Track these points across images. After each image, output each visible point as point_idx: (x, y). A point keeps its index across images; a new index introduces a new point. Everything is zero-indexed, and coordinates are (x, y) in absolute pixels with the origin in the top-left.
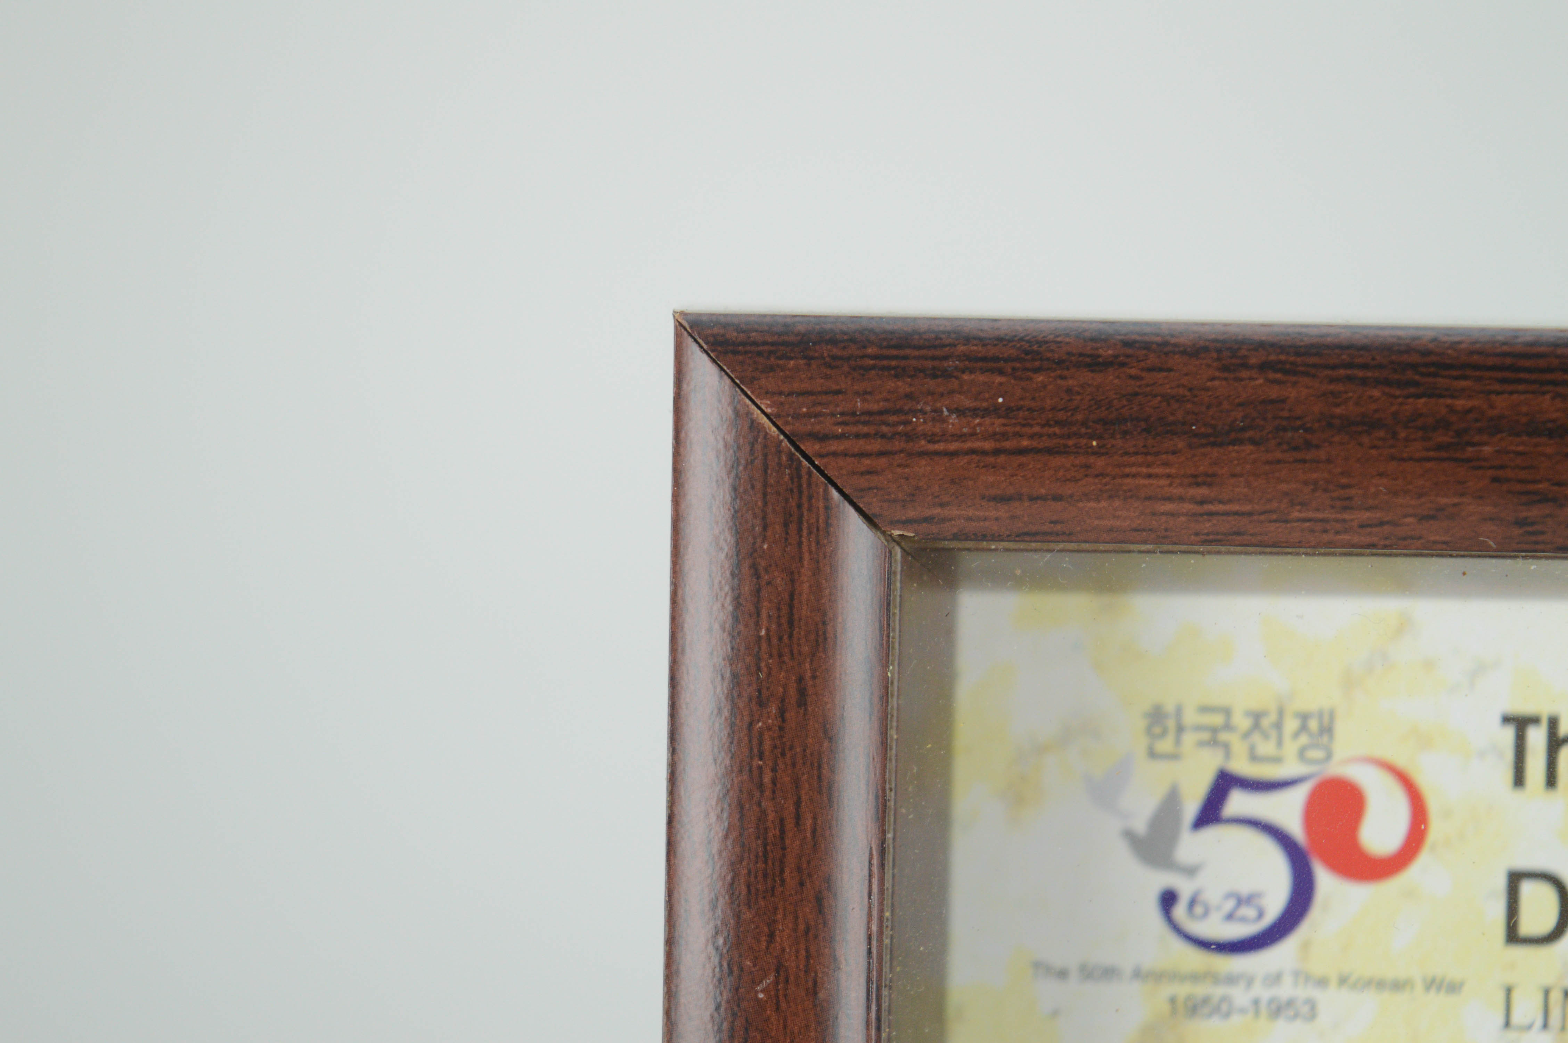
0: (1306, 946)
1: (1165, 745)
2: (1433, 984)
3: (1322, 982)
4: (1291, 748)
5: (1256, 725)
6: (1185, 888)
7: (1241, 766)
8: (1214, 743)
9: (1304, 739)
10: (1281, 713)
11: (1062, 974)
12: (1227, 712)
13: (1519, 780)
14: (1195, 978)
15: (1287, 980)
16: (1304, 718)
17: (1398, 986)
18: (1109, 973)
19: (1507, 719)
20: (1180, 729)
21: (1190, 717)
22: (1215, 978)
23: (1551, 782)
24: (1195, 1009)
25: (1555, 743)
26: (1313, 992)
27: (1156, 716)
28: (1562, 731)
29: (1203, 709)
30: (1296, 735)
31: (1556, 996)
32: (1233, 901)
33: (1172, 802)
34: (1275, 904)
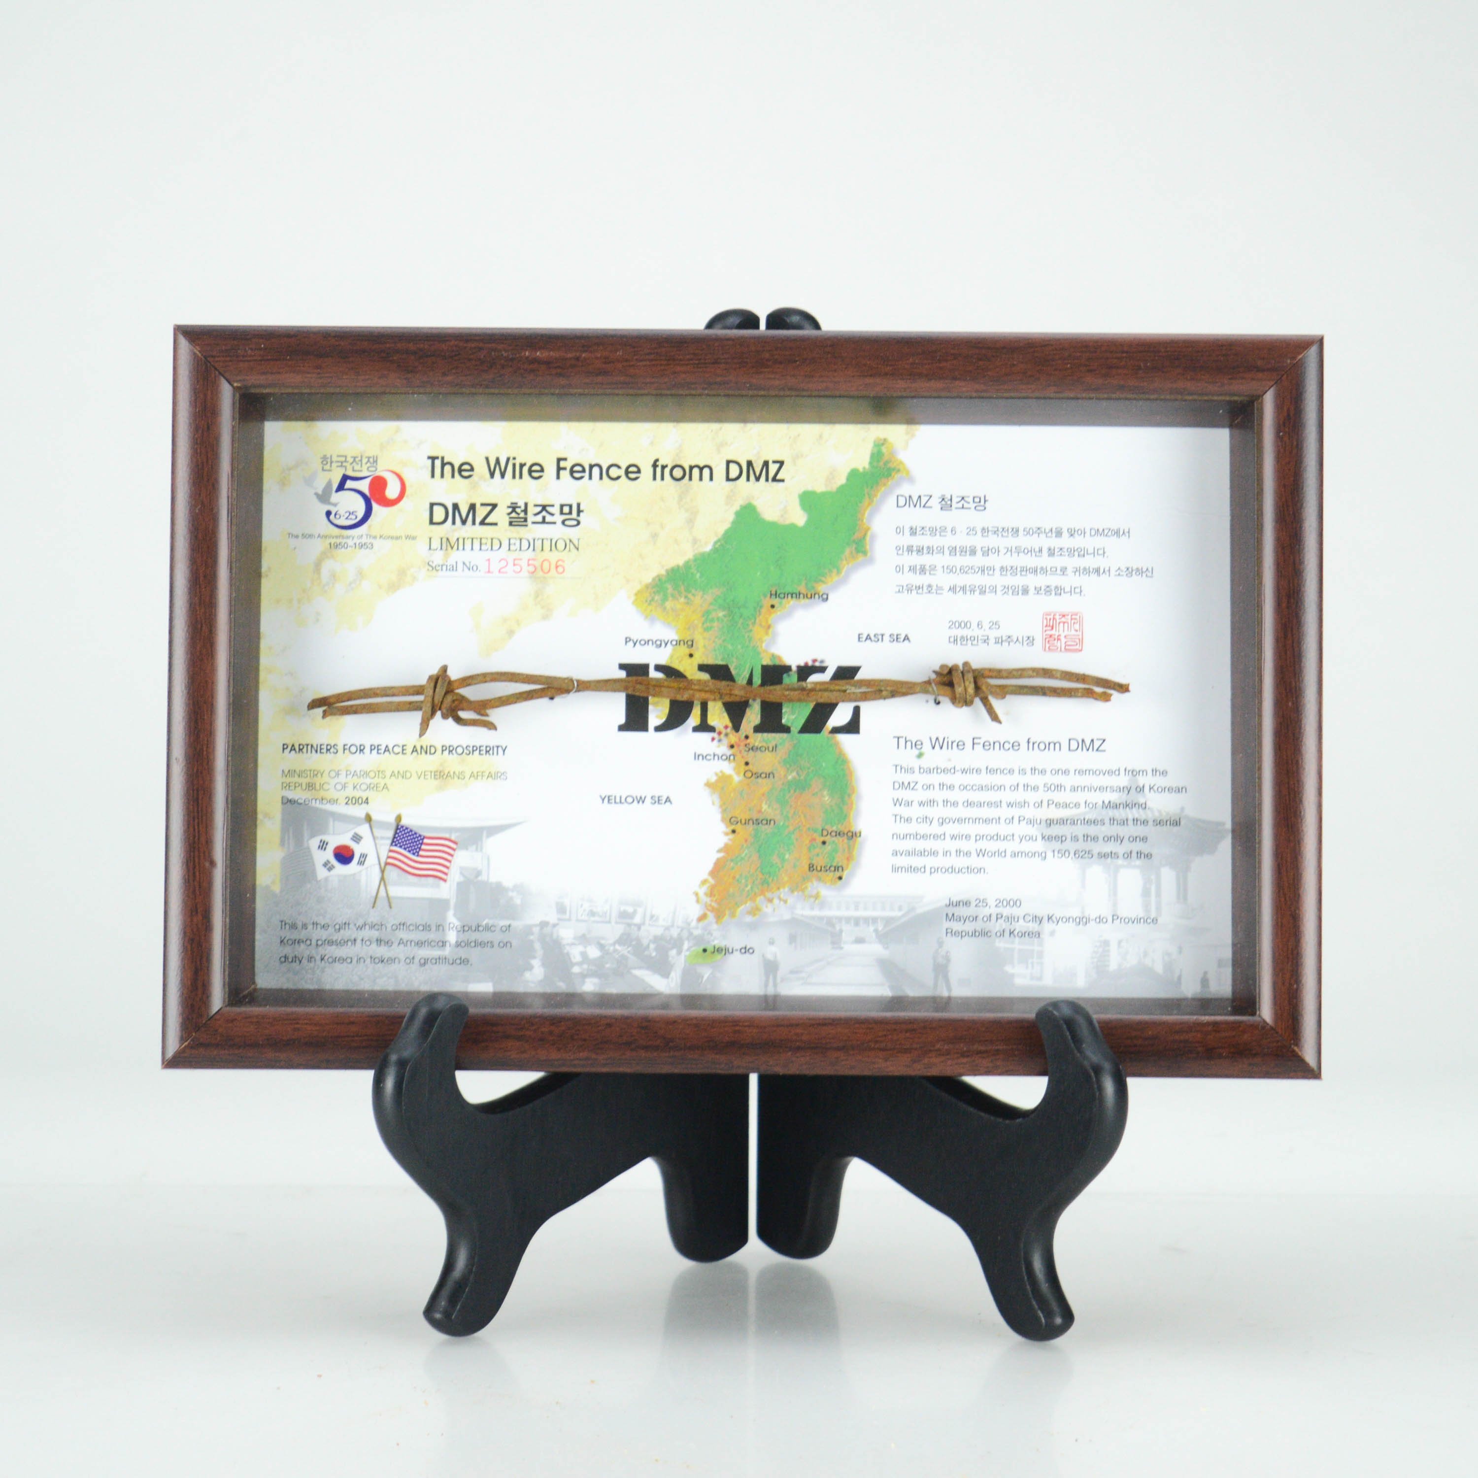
0: (370, 527)
1: (327, 467)
2: (407, 537)
3: (375, 537)
4: (365, 467)
5: (354, 460)
6: (333, 510)
7: (350, 473)
8: (341, 466)
9: (369, 464)
10: (361, 456)
11: (297, 537)
12: (346, 457)
13: (433, 476)
14: (337, 537)
15: (365, 537)
16: (369, 458)
17: (397, 538)
18: (311, 536)
19: (429, 458)
20: (331, 462)
21: (335, 459)
22: (343, 537)
23: (442, 476)
24: (337, 546)
25: (443, 465)
26: (372, 540)
27: (324, 458)
28: (446, 461)
29: (338, 456)
30: (366, 463)
31: (444, 540)
32: (348, 514)
33: (329, 484)
34: (361, 514)
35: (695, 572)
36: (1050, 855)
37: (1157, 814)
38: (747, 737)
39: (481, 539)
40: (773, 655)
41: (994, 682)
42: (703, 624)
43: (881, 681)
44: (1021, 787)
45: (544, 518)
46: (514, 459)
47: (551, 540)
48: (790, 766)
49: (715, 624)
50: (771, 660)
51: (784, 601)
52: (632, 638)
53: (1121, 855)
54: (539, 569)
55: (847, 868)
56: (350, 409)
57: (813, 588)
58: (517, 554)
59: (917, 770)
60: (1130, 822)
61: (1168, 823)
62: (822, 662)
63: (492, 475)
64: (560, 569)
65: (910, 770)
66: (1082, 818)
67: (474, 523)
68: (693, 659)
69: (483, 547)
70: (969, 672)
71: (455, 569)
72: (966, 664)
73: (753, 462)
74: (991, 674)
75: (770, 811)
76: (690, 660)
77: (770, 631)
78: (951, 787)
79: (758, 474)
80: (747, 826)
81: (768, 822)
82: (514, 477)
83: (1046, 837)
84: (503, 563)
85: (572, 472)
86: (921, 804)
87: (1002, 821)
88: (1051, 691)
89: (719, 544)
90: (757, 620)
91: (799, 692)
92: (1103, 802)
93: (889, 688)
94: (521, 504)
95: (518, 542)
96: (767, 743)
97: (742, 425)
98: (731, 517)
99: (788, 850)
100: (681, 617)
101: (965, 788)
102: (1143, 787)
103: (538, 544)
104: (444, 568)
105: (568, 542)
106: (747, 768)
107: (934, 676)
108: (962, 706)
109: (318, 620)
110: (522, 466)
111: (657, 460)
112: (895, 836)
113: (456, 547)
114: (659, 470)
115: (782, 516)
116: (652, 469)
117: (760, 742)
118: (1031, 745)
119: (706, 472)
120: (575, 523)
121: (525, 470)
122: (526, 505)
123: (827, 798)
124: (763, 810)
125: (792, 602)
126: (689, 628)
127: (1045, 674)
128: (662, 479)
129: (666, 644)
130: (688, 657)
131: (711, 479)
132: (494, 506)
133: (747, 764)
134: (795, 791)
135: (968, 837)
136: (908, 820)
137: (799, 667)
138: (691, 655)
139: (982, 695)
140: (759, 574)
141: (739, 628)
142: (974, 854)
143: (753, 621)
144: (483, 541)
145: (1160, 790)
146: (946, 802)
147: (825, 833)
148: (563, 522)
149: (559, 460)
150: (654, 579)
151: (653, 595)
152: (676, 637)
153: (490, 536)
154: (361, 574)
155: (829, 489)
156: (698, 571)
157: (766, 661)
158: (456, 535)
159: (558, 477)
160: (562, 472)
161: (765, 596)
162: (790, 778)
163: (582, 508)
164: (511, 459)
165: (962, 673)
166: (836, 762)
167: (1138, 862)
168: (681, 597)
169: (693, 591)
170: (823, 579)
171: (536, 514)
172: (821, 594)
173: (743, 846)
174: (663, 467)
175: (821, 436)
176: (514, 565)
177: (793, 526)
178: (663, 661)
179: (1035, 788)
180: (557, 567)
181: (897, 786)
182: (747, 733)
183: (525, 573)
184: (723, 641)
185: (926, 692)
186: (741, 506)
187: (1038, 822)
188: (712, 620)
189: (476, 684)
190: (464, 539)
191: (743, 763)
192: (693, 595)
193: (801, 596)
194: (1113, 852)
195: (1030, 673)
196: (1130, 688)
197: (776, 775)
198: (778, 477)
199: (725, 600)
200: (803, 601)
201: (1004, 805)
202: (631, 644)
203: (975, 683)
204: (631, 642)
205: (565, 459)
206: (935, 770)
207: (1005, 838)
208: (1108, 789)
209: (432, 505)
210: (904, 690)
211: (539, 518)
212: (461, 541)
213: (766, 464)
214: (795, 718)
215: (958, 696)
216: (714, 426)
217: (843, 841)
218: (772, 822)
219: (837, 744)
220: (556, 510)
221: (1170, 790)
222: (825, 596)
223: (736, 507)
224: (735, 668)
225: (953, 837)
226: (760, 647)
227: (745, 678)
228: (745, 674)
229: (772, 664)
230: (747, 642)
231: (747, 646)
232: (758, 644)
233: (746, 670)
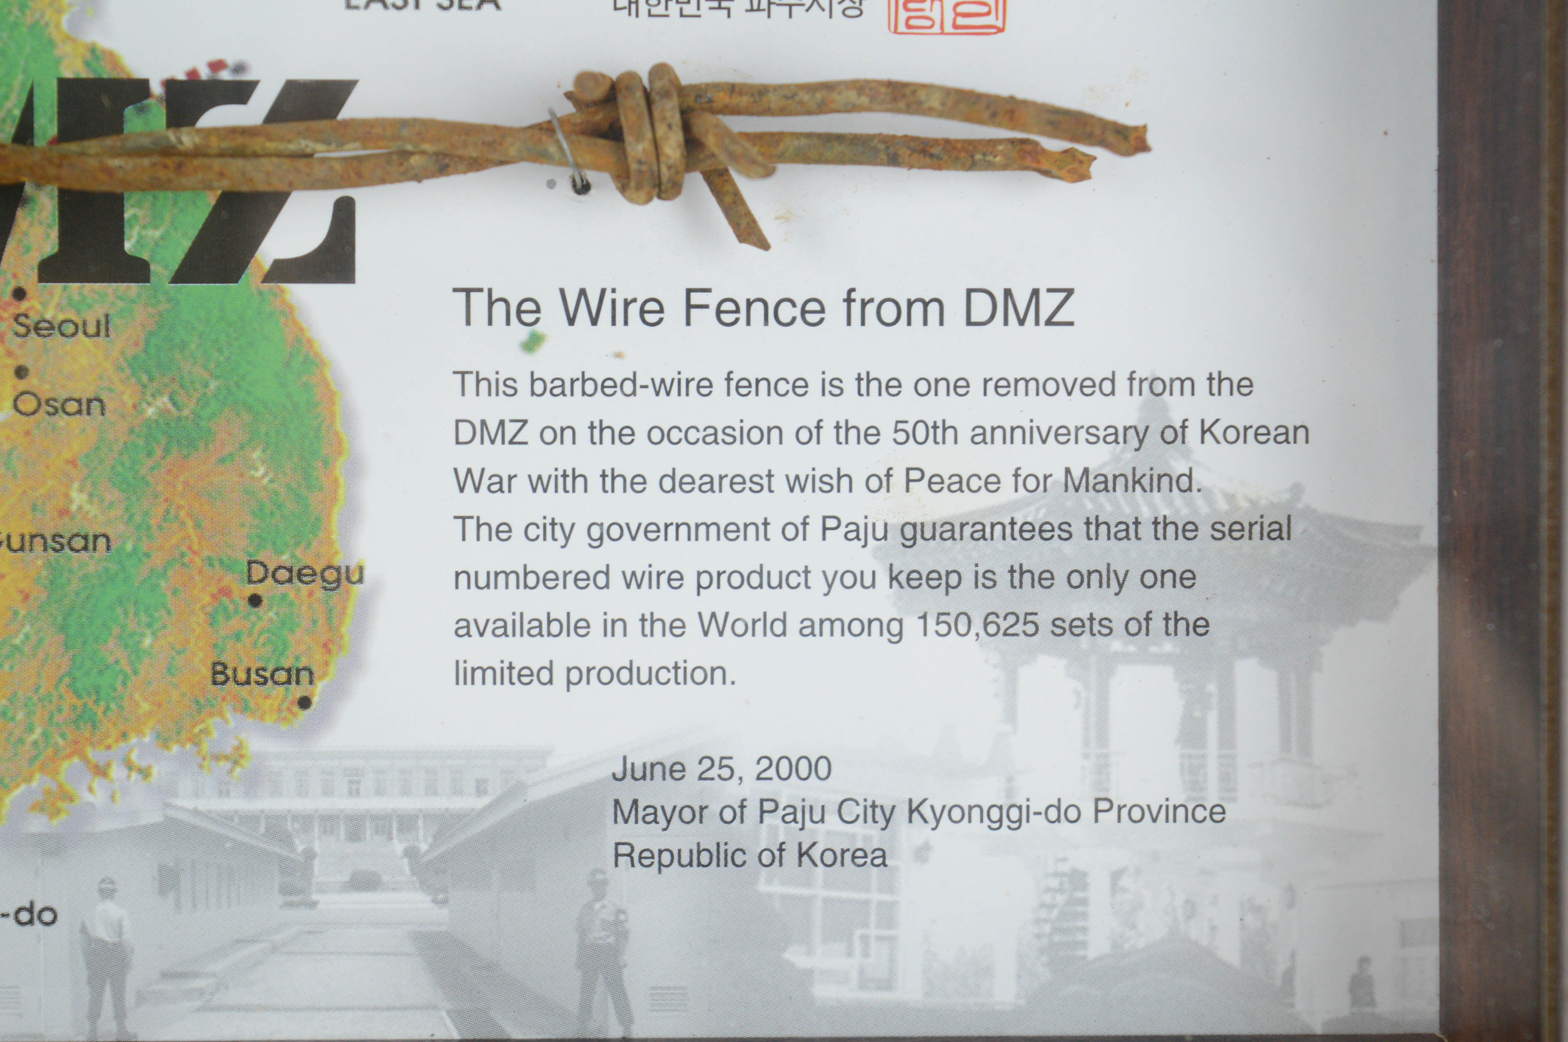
36: (912, 625)
37: (1222, 505)
38: (19, 294)
40: (93, 50)
41: (738, 124)
43: (404, 123)
44: (828, 433)
48: (151, 379)
50: (87, 64)
53: (1118, 626)
55: (325, 674)
59: (523, 385)
60: (1146, 530)
61: (1256, 529)
62: (240, 68)
65: (509, 387)
66: (1007, 521)
70: (666, 94)
72: (661, 71)
74: (736, 100)
75: (93, 510)
78: (625, 435)
80: (26, 555)
81: (89, 542)
83: (903, 578)
86: (538, 484)
87: (774, 531)
88: (914, 151)
92: (1068, 471)
93: (426, 147)
96: (78, 312)
99: (149, 625)
101: (666, 435)
102: (1184, 427)
106: (22, 385)
107: (567, 108)
108: (649, 200)
112: (463, 578)
117: (59, 307)
118: (856, 307)
123: (262, 471)
124: (74, 508)
127: (895, 100)
133: (21, 372)
134: (167, 451)
135: (675, 579)
136: (502, 532)
137: (170, 85)
139: (708, 165)
142: (694, 628)
145: (1231, 435)
146: (609, 478)
147: (258, 572)
157: (73, 68)
162: (150, 411)
165: (647, 96)
166: (287, 364)
167: (1169, 646)
173: (16, 613)
179: (870, 435)
181: (466, 432)
182: (22, 284)
185: (540, 157)
187: (880, 534)
191: (10, 373)
194: (1098, 616)
195: (852, 96)
196: (1151, 138)
197: (109, 405)
201: (779, 483)
203: (687, 128)
206: (578, 385)
207: (784, 581)
208: (1082, 434)
210: (472, 152)
214: (162, 238)
215: (634, 166)
217: (311, 594)
218: (102, 541)
219: (288, 311)
221: (1262, 434)
225: (632, 580)
226: (52, 28)
227: (9, 121)
228: (9, 111)
229: (91, 76)
230: (16, 12)
231: (16, 25)
232: (47, 18)
233: (13, 97)
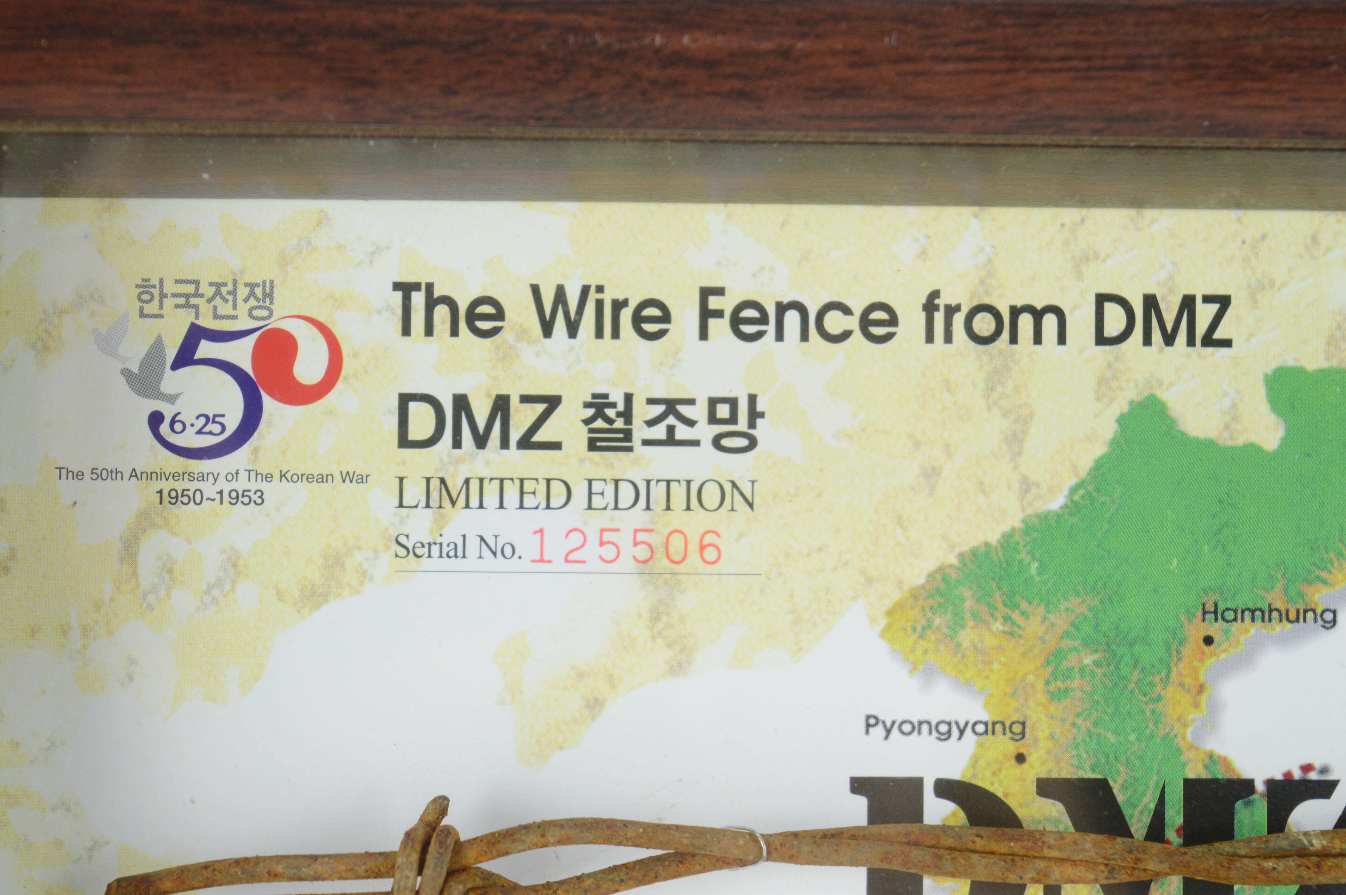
0: (256, 451)
1: (152, 308)
2: (347, 477)
3: (268, 478)
4: (243, 309)
5: (218, 293)
6: (168, 411)
7: (207, 322)
8: (187, 306)
9: (252, 302)
10: (235, 282)
11: (79, 476)
12: (197, 283)
13: (406, 331)
14: (175, 476)
15: (243, 475)
16: (252, 286)
17: (322, 479)
18: (114, 474)
19: (397, 286)
20: (163, 296)
21: (169, 288)
22: (191, 477)
23: (429, 331)
24: (176, 498)
25: (431, 303)
26: (263, 486)
27: (145, 287)
28: (437, 294)
29: (178, 282)
30: (246, 300)
31: (435, 483)
32: (202, 420)
33: (158, 345)
34: (233, 421)
35: (1027, 559)
39: (522, 481)
40: (1211, 756)
42: (1047, 683)
45: (671, 430)
46: (600, 289)
47: (689, 482)
49: (1076, 683)
50: (1206, 767)
51: (1235, 627)
52: (881, 717)
54: (660, 553)
56: (206, 176)
57: (1301, 595)
58: (607, 518)
62: (1324, 770)
63: (547, 328)
64: (710, 554)
67: (505, 444)
68: (1025, 766)
69: (529, 501)
71: (460, 553)
73: (1158, 298)
76: (1016, 770)
77: (1204, 699)
79: (1169, 327)
82: (599, 334)
84: (576, 539)
85: (736, 321)
89: (1081, 492)
90: (1174, 675)
91: (1299, 861)
94: (617, 397)
95: (610, 489)
97: (1133, 212)
98: (1109, 430)
100: (996, 666)
103: (658, 492)
104: (435, 550)
105: (728, 487)
109: (131, 678)
110: (619, 305)
111: (935, 294)
113: (461, 501)
114: (939, 317)
115: (1227, 427)
116: (923, 315)
119: (1050, 321)
120: (743, 442)
121: (626, 315)
122: (629, 398)
125: (1253, 630)
126: (1014, 695)
128: (948, 338)
129: (962, 732)
130: (1013, 762)
131: (1062, 339)
132: (553, 402)
137: (1271, 784)
138: (1021, 758)
140: (1175, 562)
141: (1132, 692)
143: (1163, 675)
144: (528, 486)
148: (717, 442)
149: (706, 293)
150: (930, 576)
151: (929, 614)
152: (985, 717)
153: (542, 474)
154: (235, 565)
155: (1335, 363)
156: (1034, 558)
157: (1196, 771)
158: (464, 471)
159: (704, 335)
160: (712, 322)
161: (1190, 616)
163: (759, 408)
164: (593, 289)
168: (996, 620)
169: (1024, 606)
170: (1324, 575)
171: (651, 423)
172: (1319, 611)
174: (951, 311)
175: (1315, 240)
176: (602, 544)
177: (1253, 449)
178: (954, 774)
180: (702, 548)
183: (626, 563)
184: (1095, 724)
186: (1131, 403)
188: (1067, 676)
189: (520, 851)
190: (481, 480)
192: (1023, 613)
193: (1275, 614)
198: (1218, 334)
199: (1097, 626)
200: (1278, 628)
202: (879, 731)
204: (880, 726)
205: (720, 292)
209: (405, 400)
211: (659, 432)
212: (474, 486)
213: (1188, 303)
216: (1069, 214)
220: (698, 412)
222: (1329, 616)
223: (1121, 405)
224: (1124, 787)
226: (1179, 738)
227: (1146, 813)
228: (1146, 805)
229: (1209, 777)
230: (1151, 726)
231: (1151, 736)
232: (1175, 731)
233: (1149, 794)
